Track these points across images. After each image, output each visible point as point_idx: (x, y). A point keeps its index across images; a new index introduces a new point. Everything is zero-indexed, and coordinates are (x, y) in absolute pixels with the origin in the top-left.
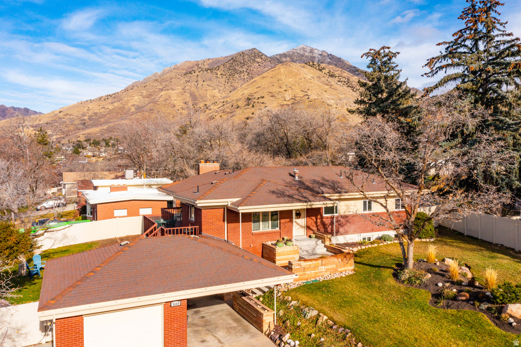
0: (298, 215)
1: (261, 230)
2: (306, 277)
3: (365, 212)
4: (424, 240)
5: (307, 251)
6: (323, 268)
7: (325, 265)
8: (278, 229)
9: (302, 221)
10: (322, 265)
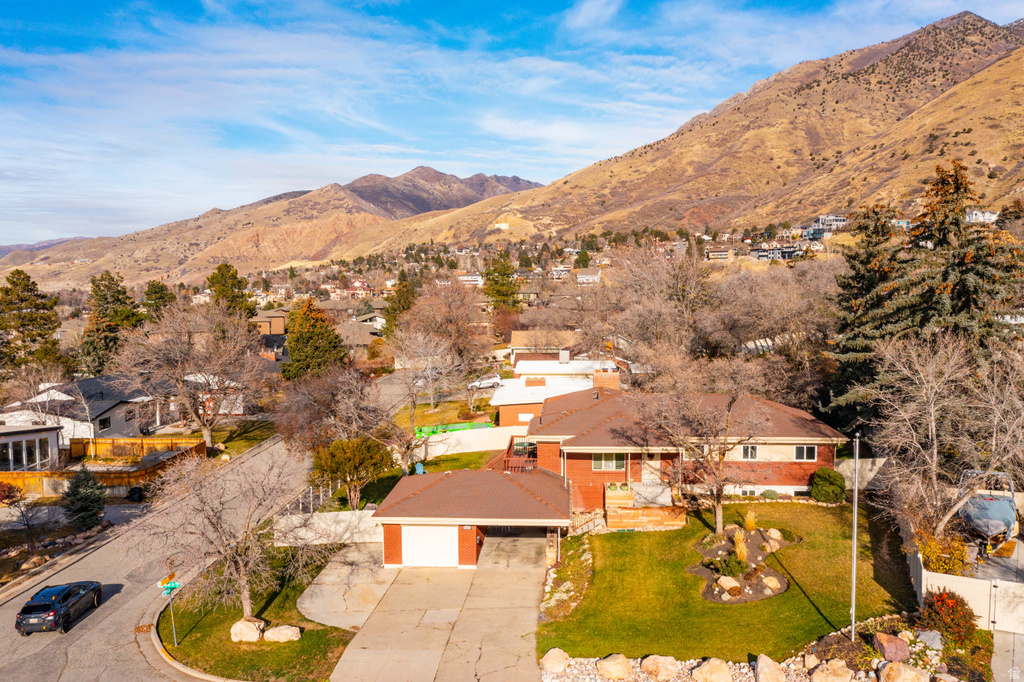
0: (651, 456)
1: (603, 469)
2: (624, 524)
3: (746, 460)
4: (820, 504)
5: (646, 499)
6: (645, 519)
7: (647, 516)
8: (623, 469)
9: (657, 464)
10: (643, 515)
